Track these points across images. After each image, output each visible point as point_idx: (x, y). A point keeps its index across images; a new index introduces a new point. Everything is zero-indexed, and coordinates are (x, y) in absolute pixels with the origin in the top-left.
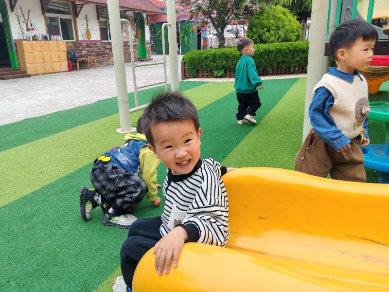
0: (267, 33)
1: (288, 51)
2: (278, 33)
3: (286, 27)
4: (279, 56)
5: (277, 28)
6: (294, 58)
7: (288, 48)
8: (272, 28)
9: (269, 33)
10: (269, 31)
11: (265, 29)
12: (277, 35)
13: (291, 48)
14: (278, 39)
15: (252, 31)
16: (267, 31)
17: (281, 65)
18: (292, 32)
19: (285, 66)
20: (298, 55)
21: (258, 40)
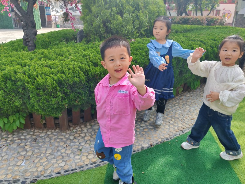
0: (119, 17)
2: (138, 17)
3: (150, 7)
5: (136, 9)
8: (127, 7)
9: (122, 17)
10: (121, 13)
11: (114, 9)
12: (137, 22)
14: (139, 29)
15: (91, 11)
16: (118, 13)
21: (102, 29)
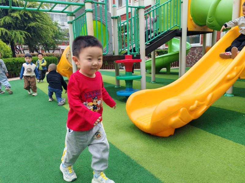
1: (13, 63)
3: (3, 49)
4: (9, 67)
6: (17, 67)
7: (13, 62)
13: (15, 62)
17: (10, 72)
18: (8, 52)
19: (13, 72)
20: (20, 65)
